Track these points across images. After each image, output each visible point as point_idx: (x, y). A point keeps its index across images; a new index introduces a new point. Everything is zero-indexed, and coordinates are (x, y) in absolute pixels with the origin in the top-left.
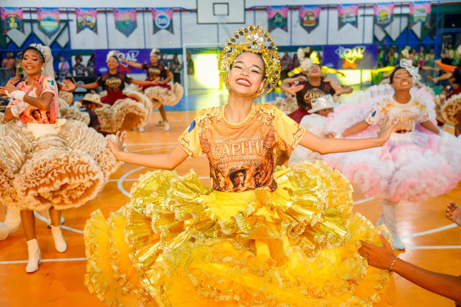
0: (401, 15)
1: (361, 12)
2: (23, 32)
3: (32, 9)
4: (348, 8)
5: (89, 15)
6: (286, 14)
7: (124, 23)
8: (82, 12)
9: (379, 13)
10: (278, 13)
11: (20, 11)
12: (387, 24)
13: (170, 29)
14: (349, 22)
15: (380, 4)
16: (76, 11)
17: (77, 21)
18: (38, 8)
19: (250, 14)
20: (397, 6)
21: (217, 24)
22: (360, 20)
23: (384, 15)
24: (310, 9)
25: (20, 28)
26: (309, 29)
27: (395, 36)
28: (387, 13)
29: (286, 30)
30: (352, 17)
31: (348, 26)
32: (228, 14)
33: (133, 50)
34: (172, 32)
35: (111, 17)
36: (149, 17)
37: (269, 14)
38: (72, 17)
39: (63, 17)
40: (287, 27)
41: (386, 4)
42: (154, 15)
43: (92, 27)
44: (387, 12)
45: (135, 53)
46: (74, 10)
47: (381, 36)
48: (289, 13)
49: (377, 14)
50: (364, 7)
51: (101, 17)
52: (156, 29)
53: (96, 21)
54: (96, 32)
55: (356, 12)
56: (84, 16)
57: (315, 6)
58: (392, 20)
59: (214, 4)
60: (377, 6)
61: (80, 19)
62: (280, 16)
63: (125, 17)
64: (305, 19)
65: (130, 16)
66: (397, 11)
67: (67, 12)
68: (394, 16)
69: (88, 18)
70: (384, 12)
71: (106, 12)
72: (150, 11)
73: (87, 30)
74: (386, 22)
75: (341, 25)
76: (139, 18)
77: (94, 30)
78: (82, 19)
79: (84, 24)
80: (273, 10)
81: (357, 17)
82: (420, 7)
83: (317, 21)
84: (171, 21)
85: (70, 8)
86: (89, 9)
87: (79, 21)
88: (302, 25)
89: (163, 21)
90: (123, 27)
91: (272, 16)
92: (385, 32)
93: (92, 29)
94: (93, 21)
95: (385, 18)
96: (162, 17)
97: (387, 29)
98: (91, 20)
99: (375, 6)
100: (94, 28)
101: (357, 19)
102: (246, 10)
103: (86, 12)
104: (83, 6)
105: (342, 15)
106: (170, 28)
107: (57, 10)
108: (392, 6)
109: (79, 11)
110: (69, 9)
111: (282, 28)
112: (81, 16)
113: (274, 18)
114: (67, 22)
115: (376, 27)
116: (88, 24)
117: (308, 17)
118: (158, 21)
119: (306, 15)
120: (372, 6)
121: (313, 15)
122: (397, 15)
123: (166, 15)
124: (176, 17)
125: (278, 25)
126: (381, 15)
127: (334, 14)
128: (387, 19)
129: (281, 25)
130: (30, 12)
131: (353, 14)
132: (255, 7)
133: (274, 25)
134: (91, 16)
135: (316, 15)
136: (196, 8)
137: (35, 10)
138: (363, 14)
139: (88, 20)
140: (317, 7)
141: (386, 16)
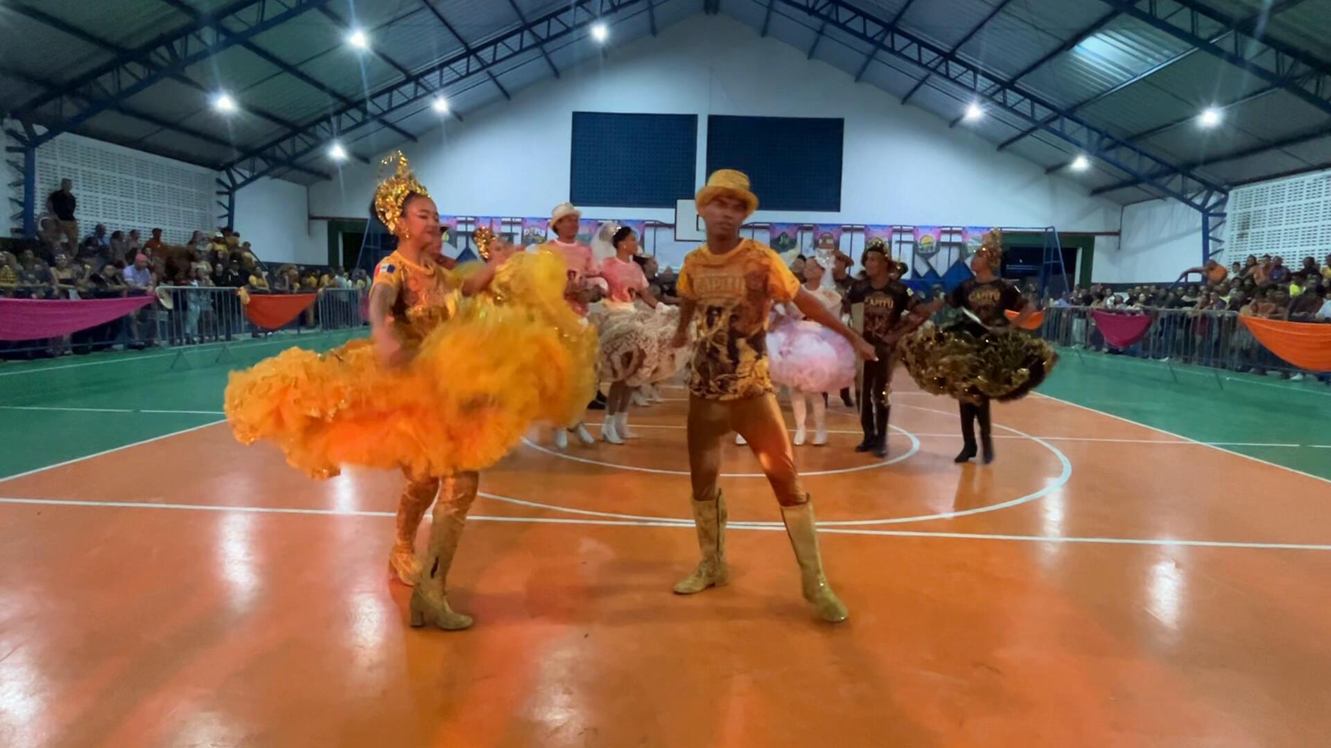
0: (950, 245)
1: (896, 237)
2: (456, 246)
3: (469, 219)
4: (879, 230)
5: (538, 227)
6: (796, 234)
8: (529, 223)
9: (921, 239)
10: (784, 233)
11: (455, 220)
12: (932, 254)
15: (922, 227)
16: (522, 222)
17: (523, 234)
18: (475, 218)
20: (945, 232)
22: (895, 246)
23: (927, 242)
24: (827, 230)
25: (453, 242)
27: (942, 270)
28: (931, 240)
37: (772, 233)
38: (517, 229)
39: (506, 229)
41: (931, 228)
44: (932, 238)
46: (519, 220)
47: (923, 270)
48: (799, 233)
49: (919, 241)
50: (901, 231)
55: (891, 236)
56: (532, 228)
57: (834, 225)
58: (938, 250)
60: (918, 230)
61: (526, 231)
62: (787, 236)
64: (821, 241)
66: (945, 238)
67: (512, 223)
68: (941, 244)
69: (537, 230)
70: (928, 239)
74: (929, 251)
78: (529, 232)
79: (530, 238)
80: (778, 228)
82: (976, 234)
84: (642, 238)
85: (516, 218)
86: (538, 220)
87: (525, 234)
91: (776, 236)
92: (929, 264)
94: (543, 235)
95: (930, 245)
97: (932, 261)
98: (539, 233)
99: (915, 230)
103: (535, 223)
104: (532, 216)
107: (499, 220)
108: (939, 230)
109: (526, 221)
110: (513, 220)
112: (529, 228)
113: (779, 239)
114: (510, 236)
115: (917, 257)
116: (536, 238)
117: (825, 239)
119: (821, 237)
120: (912, 230)
122: (944, 244)
123: (635, 230)
124: (649, 233)
125: (783, 246)
126: (923, 242)
127: (859, 238)
128: (932, 248)
130: (466, 222)
132: (753, 223)
134: (541, 228)
135: (836, 238)
136: (673, 222)
137: (472, 219)
138: (899, 239)
139: (536, 233)
140: (837, 227)
141: (929, 243)
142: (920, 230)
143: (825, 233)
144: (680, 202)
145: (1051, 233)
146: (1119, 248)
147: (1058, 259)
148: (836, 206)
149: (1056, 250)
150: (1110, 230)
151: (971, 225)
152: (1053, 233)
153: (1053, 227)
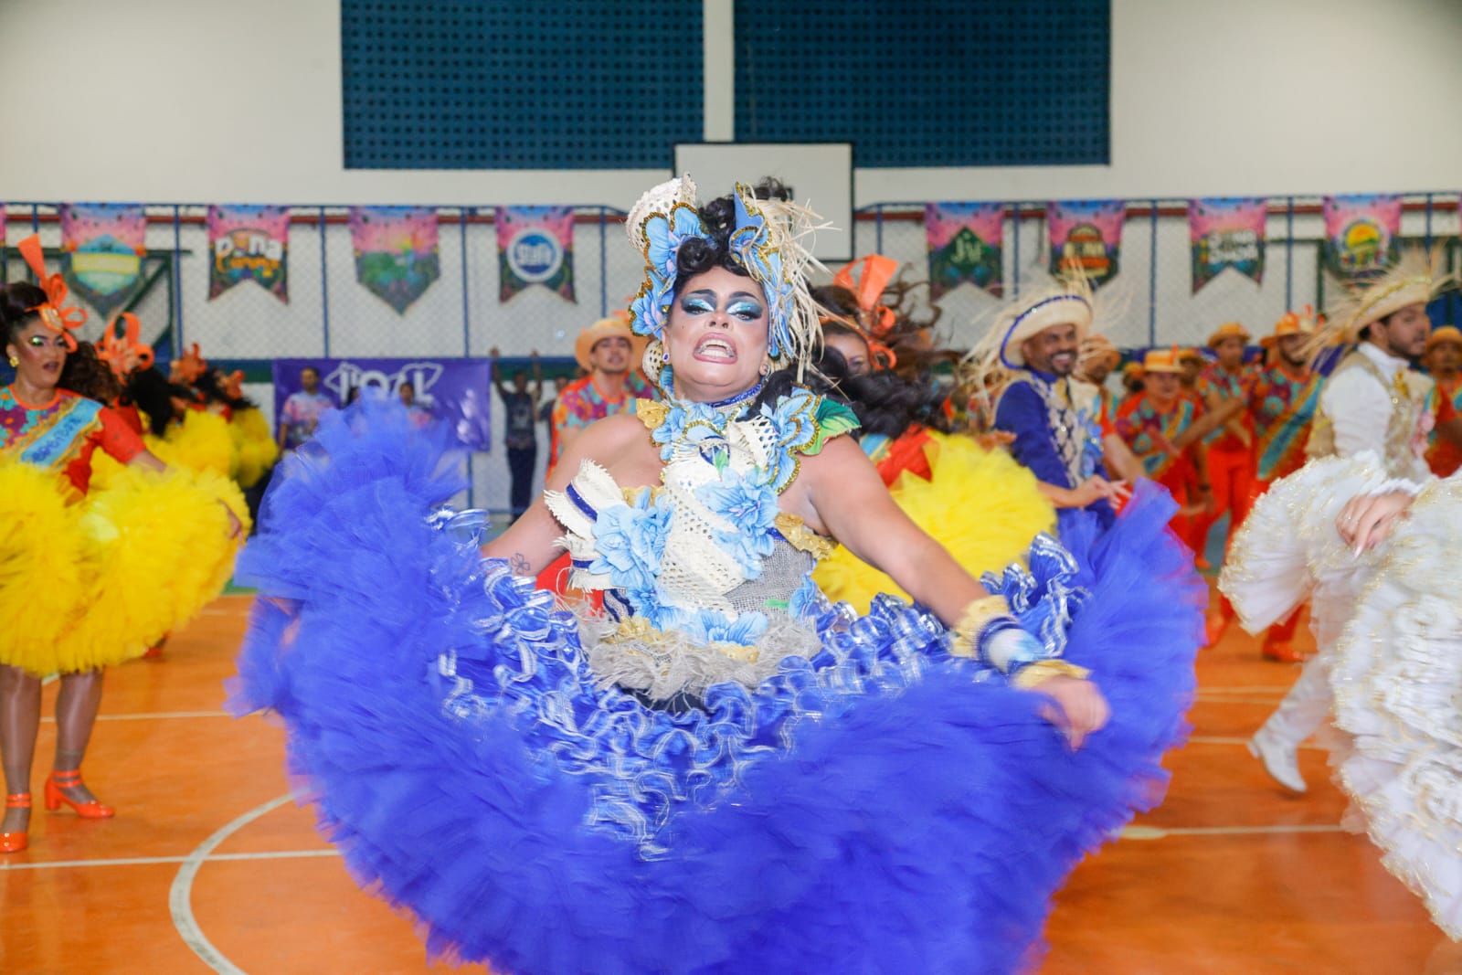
0: (1426, 242)
1: (1276, 229)
3: (42, 210)
4: (1228, 213)
5: (259, 232)
6: (998, 232)
7: (387, 261)
8: (231, 220)
9: (1346, 233)
10: (965, 230)
13: (563, 286)
14: (1230, 264)
15: (1346, 198)
16: (209, 220)
17: (212, 253)
18: (63, 207)
19: (866, 232)
20: (1411, 208)
22: (1275, 255)
23: (1365, 238)
24: (1086, 216)
28: (1375, 234)
29: (998, 293)
30: (1245, 246)
31: (1229, 278)
33: (421, 360)
34: (570, 295)
35: (340, 240)
36: (484, 242)
37: (933, 231)
38: (195, 239)
39: (160, 239)
40: (1000, 280)
41: (1374, 200)
42: (503, 235)
43: (267, 274)
44: (1376, 227)
45: (428, 374)
46: (202, 212)
48: (1008, 228)
49: (1340, 238)
50: (1290, 209)
51: (304, 243)
52: (510, 286)
53: (285, 254)
54: (282, 293)
55: (1260, 228)
56: (242, 235)
57: (1105, 204)
60: (1335, 208)
61: (224, 245)
62: (973, 240)
63: (396, 240)
64: (1069, 250)
65: (414, 237)
66: (1413, 226)
67: (177, 222)
68: (1400, 244)
69: (255, 242)
70: (1364, 230)
71: (320, 221)
72: (487, 221)
73: (249, 288)
74: (1372, 264)
75: (1203, 273)
76: (449, 241)
77: (277, 285)
78: (230, 247)
79: (237, 266)
80: (947, 216)
81: (1261, 246)
83: (1112, 259)
84: (568, 256)
85: (189, 206)
86: (262, 210)
87: (220, 253)
88: (1054, 271)
89: (538, 255)
90: (384, 277)
91: (945, 239)
93: (267, 284)
94: (274, 253)
95: (1368, 248)
96: (532, 241)
98: (262, 250)
99: (1329, 208)
100: (277, 282)
101: (1262, 255)
102: (856, 215)
103: (249, 220)
104: (239, 200)
105: (1206, 236)
106: (563, 284)
107: (137, 211)
108: (1394, 205)
109: (221, 216)
110: (182, 211)
111: (981, 283)
112: (230, 234)
113: (952, 248)
115: (1330, 281)
116: (255, 264)
117: (1079, 242)
118: (517, 256)
119: (1070, 237)
120: (1317, 208)
121: (1098, 238)
122: (1408, 242)
123: (548, 234)
124: (586, 241)
125: (967, 272)
126: (1352, 238)
127: (1175, 236)
128: (1377, 255)
129: (978, 271)
130: (35, 220)
131: (1249, 236)
132: (880, 205)
133: (953, 272)
134: (267, 234)
135: (1108, 239)
137: (52, 211)
138: (1283, 235)
139: (252, 250)
140: (1111, 208)
141: (1372, 241)
142: (1343, 206)
143: (1079, 225)
144: (682, 151)
148: (1098, 150)
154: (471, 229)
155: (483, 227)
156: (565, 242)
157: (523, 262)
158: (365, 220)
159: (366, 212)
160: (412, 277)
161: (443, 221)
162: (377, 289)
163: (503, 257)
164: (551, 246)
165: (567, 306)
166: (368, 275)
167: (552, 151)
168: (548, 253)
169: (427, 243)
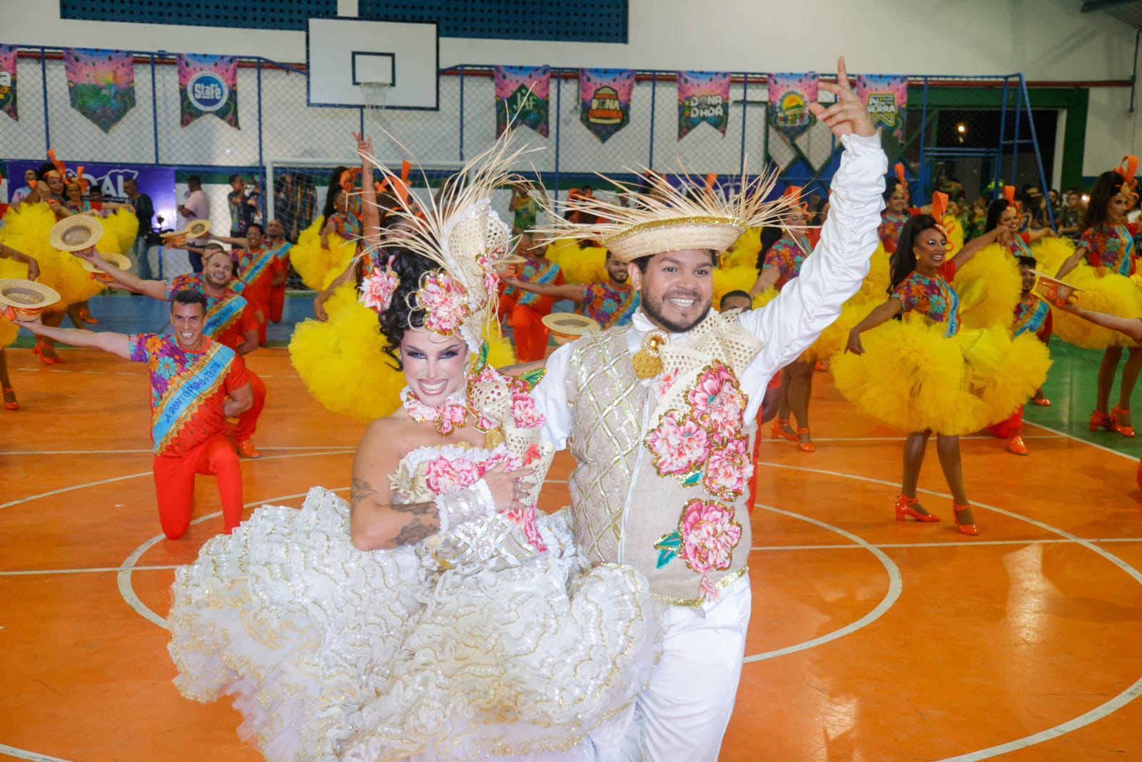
1: (736, 93)
4: (704, 82)
6: (546, 89)
7: (96, 90)
9: (782, 100)
10: (522, 86)
12: (803, 129)
13: (230, 116)
14: (704, 118)
15: (782, 75)
19: (450, 85)
21: (362, 107)
22: (735, 112)
23: (794, 104)
24: (607, 81)
26: (603, 133)
27: (818, 158)
29: (545, 133)
30: (715, 106)
31: (704, 129)
32: (393, 84)
33: (123, 166)
34: (235, 123)
35: (57, 73)
36: (169, 79)
37: (500, 87)
40: (547, 123)
41: (801, 78)
42: (183, 75)
43: (1, 96)
44: (802, 96)
45: (127, 177)
47: (784, 157)
48: (553, 85)
50: (745, 80)
51: (28, 73)
52: (189, 114)
53: (14, 82)
54: (13, 112)
55: (726, 93)
57: (621, 72)
59: (354, 54)
60: (775, 81)
62: (529, 94)
63: (102, 75)
64: (595, 104)
65: (115, 74)
70: (794, 98)
71: (43, 56)
72: (172, 63)
74: (798, 122)
75: (686, 125)
76: (142, 77)
77: (8, 106)
80: (510, 76)
81: (725, 107)
82: (882, 88)
83: (625, 111)
84: (233, 94)
88: (585, 120)
89: (210, 92)
90: (92, 103)
91: (508, 92)
92: (796, 148)
94: (6, 83)
95: (796, 111)
96: (206, 81)
97: (801, 141)
99: (771, 81)
100: (9, 102)
101: (726, 113)
102: (440, 73)
105: (688, 99)
106: (230, 114)
108: (815, 79)
111: (533, 126)
113: (513, 99)
115: (771, 130)
117: (602, 99)
118: (194, 92)
119: (596, 95)
120: (763, 80)
121: (615, 97)
123: (218, 77)
124: (246, 81)
125: (524, 118)
126: (786, 104)
127: (668, 95)
128: (802, 116)
129: (532, 117)
131: (717, 100)
132: (463, 66)
135: (622, 98)
136: (303, 61)
138: (741, 98)
140: (625, 75)
141: (798, 106)
142: (780, 81)
143: (602, 86)
144: (313, 22)
145: (1013, 84)
146: (1131, 110)
147: (1029, 136)
148: (619, 33)
149: (1024, 114)
150: (1117, 77)
151: (870, 73)
152: (1019, 84)
153: (1019, 75)
154: (158, 68)
155: (168, 68)
156: (230, 83)
157: (198, 97)
158: (77, 59)
159: (77, 53)
160: (115, 104)
161: (137, 61)
162: (86, 112)
163: (183, 92)
164: (220, 86)
165: (233, 130)
166: (80, 101)
167: (223, 12)
168: (218, 91)
169: (126, 78)
